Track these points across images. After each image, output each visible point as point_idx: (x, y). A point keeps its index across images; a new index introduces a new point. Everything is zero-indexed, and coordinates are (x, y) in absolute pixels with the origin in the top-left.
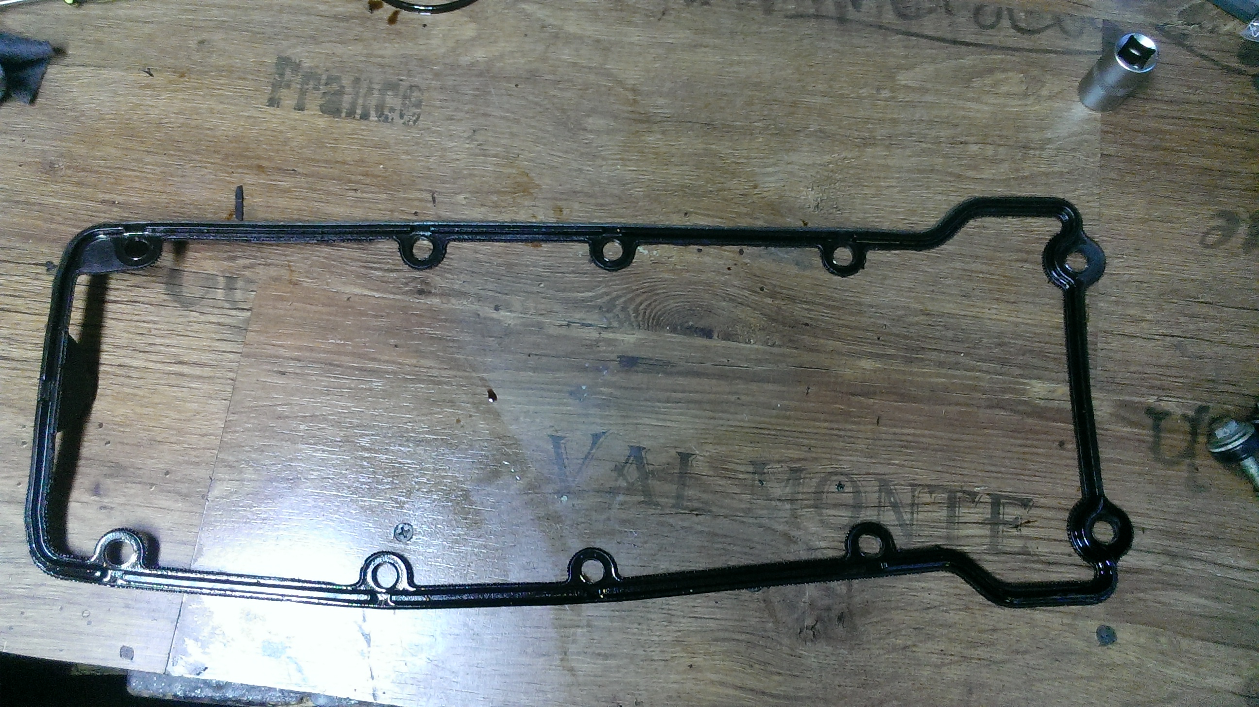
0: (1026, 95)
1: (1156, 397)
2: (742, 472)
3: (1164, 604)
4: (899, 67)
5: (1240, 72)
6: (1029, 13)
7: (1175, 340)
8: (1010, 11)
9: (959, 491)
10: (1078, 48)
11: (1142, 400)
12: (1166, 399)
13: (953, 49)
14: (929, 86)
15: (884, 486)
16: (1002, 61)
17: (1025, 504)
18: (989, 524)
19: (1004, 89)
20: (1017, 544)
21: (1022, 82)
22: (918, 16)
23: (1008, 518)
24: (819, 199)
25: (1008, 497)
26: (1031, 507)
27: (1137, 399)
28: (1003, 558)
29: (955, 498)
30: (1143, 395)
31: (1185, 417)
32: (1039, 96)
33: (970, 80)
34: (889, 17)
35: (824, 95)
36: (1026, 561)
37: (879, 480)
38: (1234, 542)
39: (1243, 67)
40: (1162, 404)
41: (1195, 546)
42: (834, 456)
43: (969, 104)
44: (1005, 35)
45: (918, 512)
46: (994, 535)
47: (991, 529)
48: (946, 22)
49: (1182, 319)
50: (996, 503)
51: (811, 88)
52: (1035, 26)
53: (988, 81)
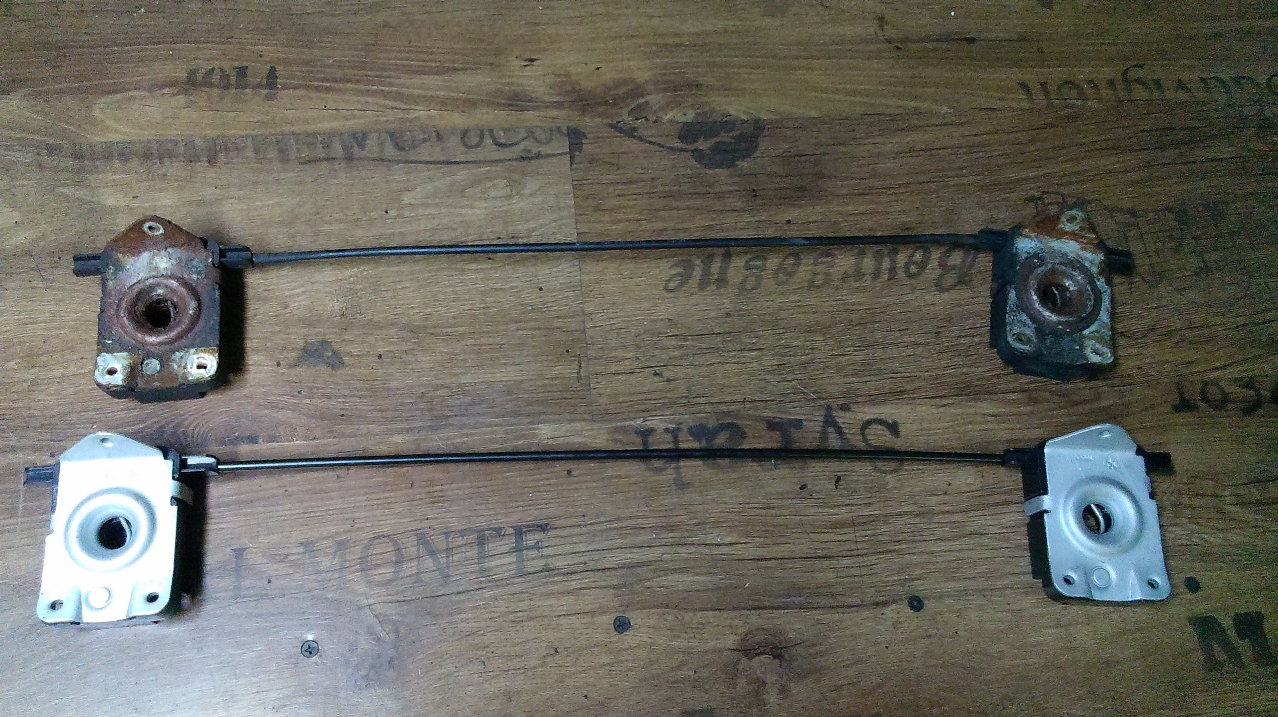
0: (509, 197)
1: (642, 419)
2: (294, 554)
3: (667, 587)
4: (401, 191)
5: (682, 150)
6: (505, 130)
7: (652, 370)
8: (491, 131)
9: (487, 530)
10: (550, 152)
11: (632, 423)
12: (649, 418)
13: (446, 168)
14: (430, 201)
15: (422, 538)
16: (489, 171)
17: (543, 528)
18: (514, 552)
19: (493, 194)
20: (540, 564)
21: (507, 186)
22: (414, 147)
23: (531, 543)
24: (344, 309)
25: (528, 526)
26: (548, 531)
27: (627, 423)
28: (530, 578)
29: (483, 536)
30: (631, 419)
31: (667, 430)
32: (521, 195)
33: (463, 191)
34: (390, 151)
35: (340, 221)
36: (548, 576)
37: (417, 535)
38: (717, 524)
39: (684, 146)
40: (648, 423)
41: (686, 534)
42: (376, 523)
43: (463, 211)
44: (488, 150)
45: (452, 555)
46: (520, 560)
47: (516, 556)
48: (438, 149)
49: (656, 352)
50: (519, 532)
51: (328, 218)
52: (514, 141)
53: (478, 190)
